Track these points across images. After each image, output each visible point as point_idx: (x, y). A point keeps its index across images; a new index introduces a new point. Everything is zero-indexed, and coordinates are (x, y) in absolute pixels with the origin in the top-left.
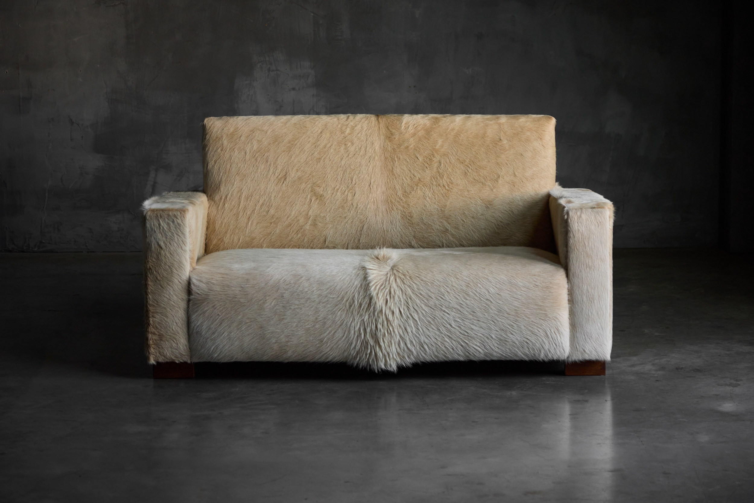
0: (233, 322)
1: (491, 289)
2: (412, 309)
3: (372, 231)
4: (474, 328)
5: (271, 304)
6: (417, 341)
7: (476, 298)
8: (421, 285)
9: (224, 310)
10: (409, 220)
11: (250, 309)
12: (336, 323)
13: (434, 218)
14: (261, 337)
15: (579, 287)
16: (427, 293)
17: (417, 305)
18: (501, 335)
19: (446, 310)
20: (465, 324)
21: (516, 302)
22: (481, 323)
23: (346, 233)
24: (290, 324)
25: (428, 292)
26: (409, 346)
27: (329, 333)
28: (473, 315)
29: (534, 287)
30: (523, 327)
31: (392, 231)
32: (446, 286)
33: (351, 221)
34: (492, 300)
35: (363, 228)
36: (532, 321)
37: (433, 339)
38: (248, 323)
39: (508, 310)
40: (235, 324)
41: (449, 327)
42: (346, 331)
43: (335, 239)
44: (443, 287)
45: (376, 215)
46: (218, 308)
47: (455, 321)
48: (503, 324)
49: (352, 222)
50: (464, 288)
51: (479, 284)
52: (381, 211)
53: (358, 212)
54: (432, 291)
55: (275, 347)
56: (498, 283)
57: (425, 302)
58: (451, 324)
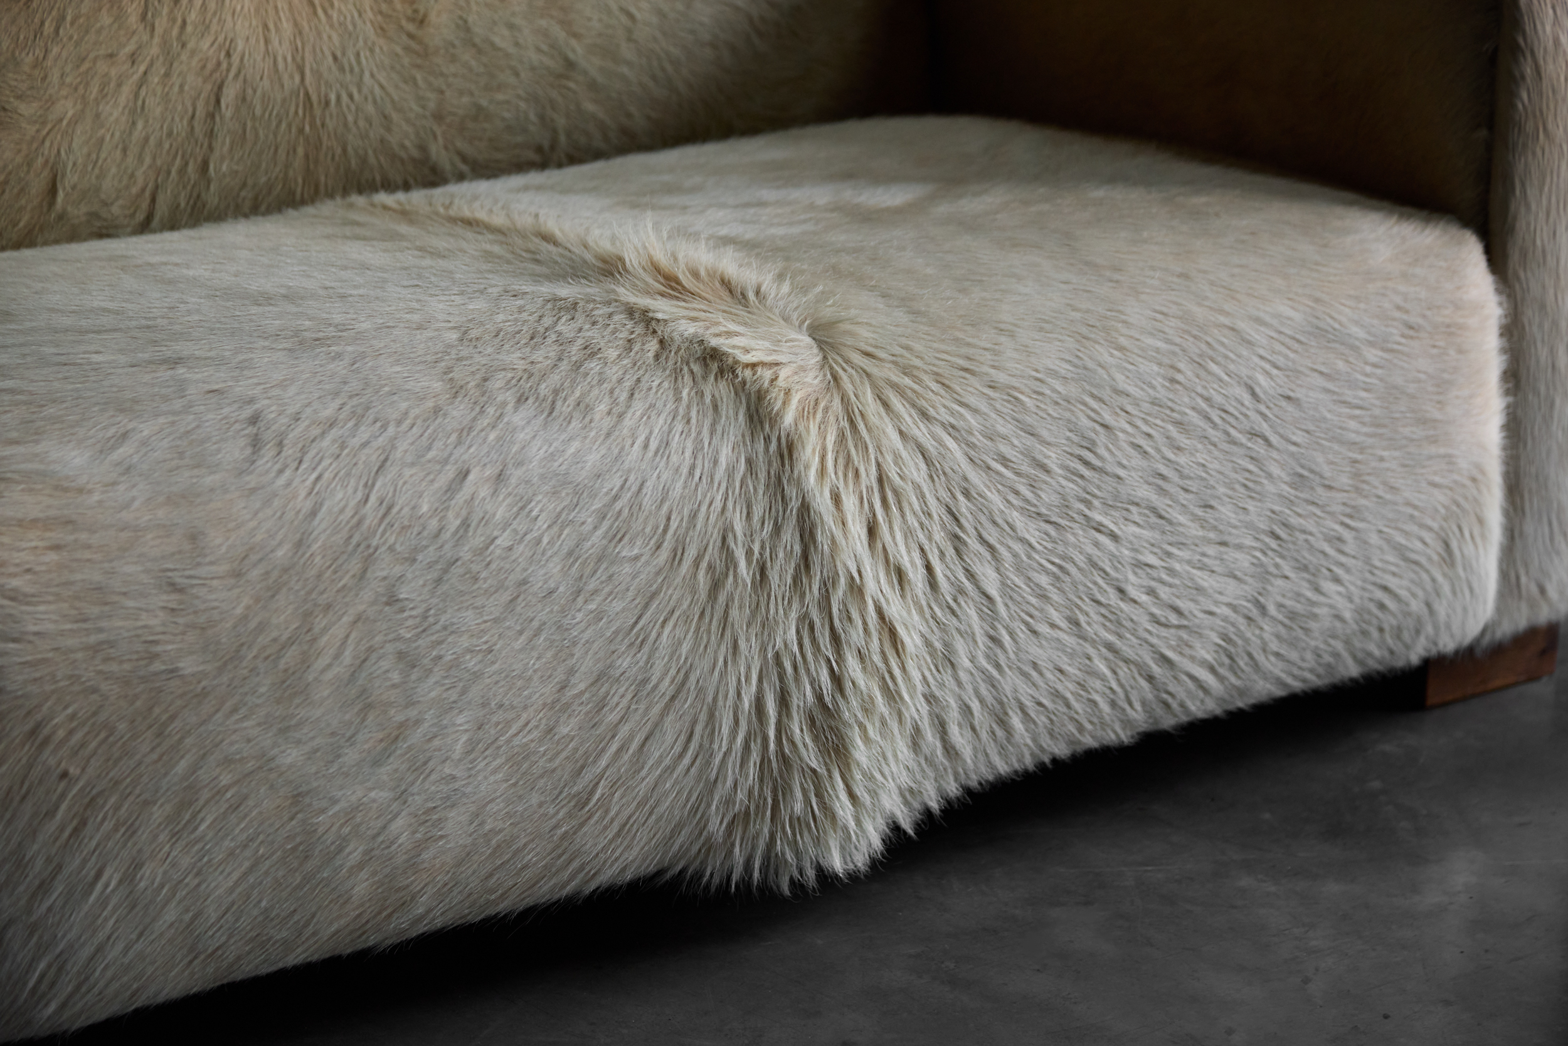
0: (146, 803)
1: (1261, 379)
2: (973, 543)
3: (258, 112)
4: (1205, 584)
5: (337, 656)
6: (989, 700)
7: (1211, 432)
8: (999, 413)
9: (94, 744)
10: (411, 36)
11: (235, 710)
12: (656, 687)
13: (513, 14)
14: (294, 849)
15: (1543, 307)
16: (1027, 454)
17: (994, 523)
18: (1299, 594)
19: (1106, 521)
20: (1171, 571)
21: (1352, 424)
22: (1231, 554)
23: (146, 140)
24: (436, 742)
25: (1030, 441)
26: (954, 731)
27: (620, 750)
28: (1202, 523)
29: (1403, 336)
30: (1374, 539)
31: (345, 98)
32: (1093, 396)
33: (162, 72)
34: (1269, 433)
35: (218, 101)
36: (1408, 504)
37: (1049, 675)
38: (227, 788)
39: (1327, 471)
40: (158, 813)
41: (1113, 598)
42: (694, 722)
43: (97, 177)
44: (1085, 404)
45: (266, 27)
46: (61, 733)
47: (1139, 565)
48: (1306, 541)
49: (167, 75)
50: (1162, 394)
51: (1212, 360)
52: (286, 7)
53: (184, 22)
54: (1045, 433)
55: (361, 887)
56: (1278, 347)
57: (1027, 501)
58: (1123, 586)
